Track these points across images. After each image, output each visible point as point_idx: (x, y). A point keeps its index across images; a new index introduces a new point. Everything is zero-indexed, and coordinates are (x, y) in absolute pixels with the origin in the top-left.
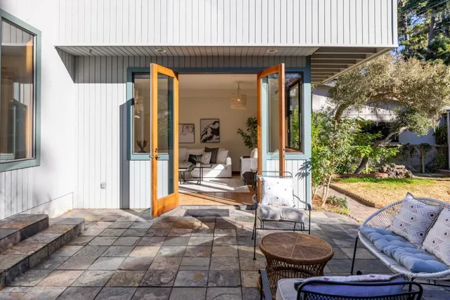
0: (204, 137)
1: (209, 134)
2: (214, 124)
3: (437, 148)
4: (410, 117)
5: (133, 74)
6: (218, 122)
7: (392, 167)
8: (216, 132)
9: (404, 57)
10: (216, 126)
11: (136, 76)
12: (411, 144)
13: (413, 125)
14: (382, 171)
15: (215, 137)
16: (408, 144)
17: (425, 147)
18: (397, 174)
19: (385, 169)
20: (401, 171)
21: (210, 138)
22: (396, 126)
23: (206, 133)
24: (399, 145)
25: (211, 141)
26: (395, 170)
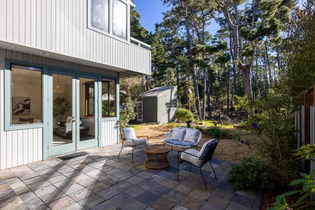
0: (16, 111)
1: (21, 108)
2: (26, 100)
5: (11, 64)
6: (29, 100)
8: (27, 107)
10: (27, 103)
11: (12, 66)
15: (26, 110)
21: (22, 111)
23: (18, 107)
25: (23, 113)
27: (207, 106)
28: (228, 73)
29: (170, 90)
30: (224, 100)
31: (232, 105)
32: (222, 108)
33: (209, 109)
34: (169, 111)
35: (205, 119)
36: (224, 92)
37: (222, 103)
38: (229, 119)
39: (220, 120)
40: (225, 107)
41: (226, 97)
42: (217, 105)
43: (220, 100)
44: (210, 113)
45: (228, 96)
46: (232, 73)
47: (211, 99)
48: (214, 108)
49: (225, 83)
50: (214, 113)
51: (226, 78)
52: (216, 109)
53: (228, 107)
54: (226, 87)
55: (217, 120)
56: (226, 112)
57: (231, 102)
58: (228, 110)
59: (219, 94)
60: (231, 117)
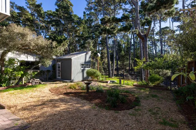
3: (52, 71)
4: (42, 60)
7: (34, 80)
9: (37, 34)
12: (43, 70)
13: (44, 63)
14: (29, 82)
16: (42, 70)
17: (48, 71)
18: (36, 83)
19: (31, 81)
20: (38, 81)
22: (38, 63)
24: (38, 71)
26: (35, 81)
27: (116, 67)
28: (130, 48)
29: (85, 53)
30: (127, 64)
31: (131, 67)
32: (126, 69)
33: (117, 70)
34: (83, 71)
35: (114, 76)
36: (127, 59)
37: (126, 65)
38: (130, 76)
39: (124, 77)
40: (128, 68)
41: (128, 62)
42: (123, 67)
43: (125, 64)
44: (118, 72)
45: (130, 61)
46: (133, 47)
47: (119, 63)
48: (120, 69)
49: (128, 53)
50: (120, 72)
51: (128, 50)
52: (122, 69)
53: (129, 68)
54: (129, 56)
55: (122, 76)
56: (128, 71)
57: (131, 65)
58: (129, 70)
59: (124, 60)
60: (131, 74)
